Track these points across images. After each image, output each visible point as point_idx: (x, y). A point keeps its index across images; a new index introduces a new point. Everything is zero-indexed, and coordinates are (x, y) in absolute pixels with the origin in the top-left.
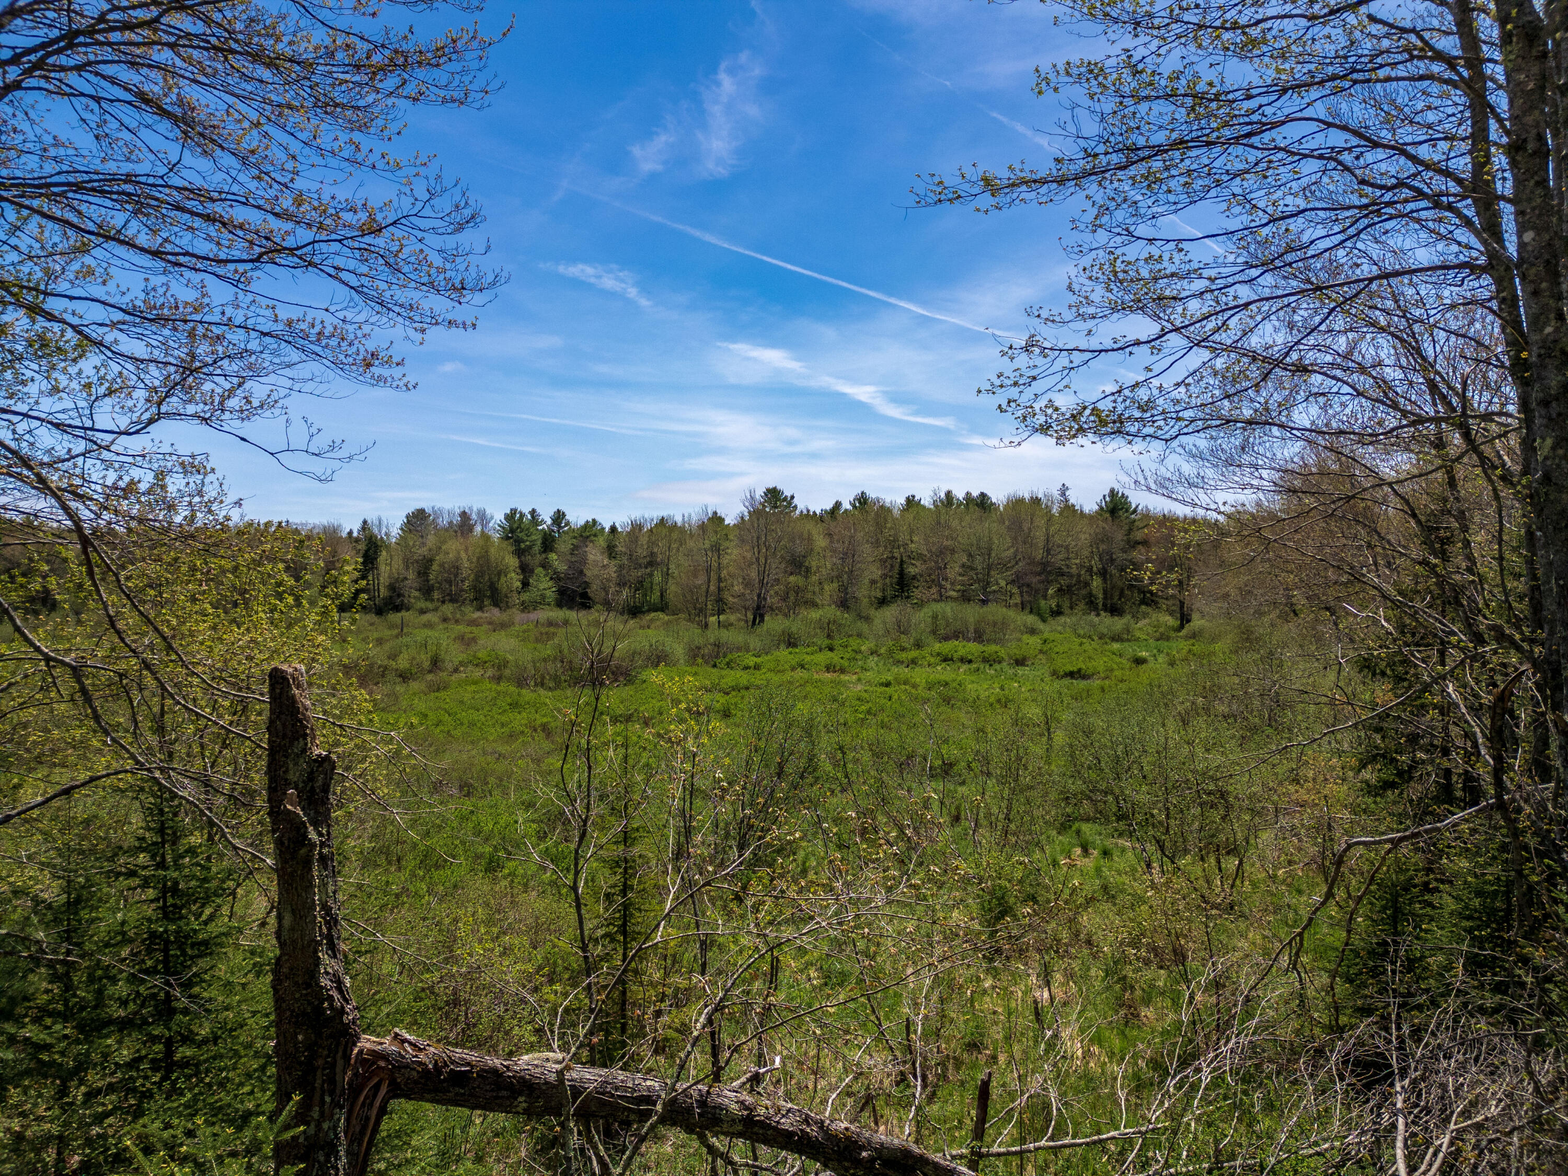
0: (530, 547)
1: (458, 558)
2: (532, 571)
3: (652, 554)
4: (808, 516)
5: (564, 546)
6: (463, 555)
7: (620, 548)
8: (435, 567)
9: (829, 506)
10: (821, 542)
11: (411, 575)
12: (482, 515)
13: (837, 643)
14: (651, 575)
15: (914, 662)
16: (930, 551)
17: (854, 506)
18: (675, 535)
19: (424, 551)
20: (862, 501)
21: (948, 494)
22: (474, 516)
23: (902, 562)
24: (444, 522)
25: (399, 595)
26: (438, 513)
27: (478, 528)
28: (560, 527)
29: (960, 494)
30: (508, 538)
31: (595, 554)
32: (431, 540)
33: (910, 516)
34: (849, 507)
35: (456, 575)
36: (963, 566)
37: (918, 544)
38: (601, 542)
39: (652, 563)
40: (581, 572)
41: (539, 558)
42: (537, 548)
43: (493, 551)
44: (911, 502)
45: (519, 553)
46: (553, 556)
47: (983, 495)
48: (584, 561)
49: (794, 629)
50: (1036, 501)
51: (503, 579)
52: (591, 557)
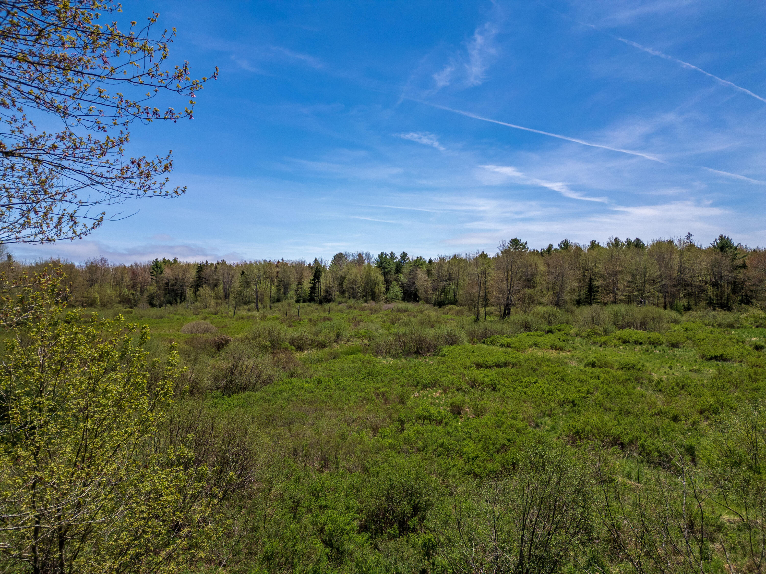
0: (390, 271)
1: (356, 277)
2: (391, 282)
3: (450, 274)
4: (535, 253)
5: (406, 270)
6: (358, 275)
7: (434, 271)
8: (346, 281)
9: (545, 247)
10: (542, 268)
11: (335, 285)
12: (368, 255)
13: (554, 327)
14: (449, 285)
15: (605, 343)
16: (608, 273)
17: (561, 247)
18: (461, 264)
19: (341, 273)
20: (566, 245)
21: (616, 239)
22: (364, 256)
23: (591, 279)
24: (350, 259)
25: (330, 295)
26: (347, 255)
27: (366, 262)
28: (404, 261)
29: (623, 239)
30: (380, 267)
31: (421, 275)
32: (345, 268)
33: (594, 253)
34: (557, 247)
35: (356, 285)
36: (629, 282)
37: (600, 268)
38: (424, 268)
39: (450, 279)
40: (414, 283)
41: (394, 276)
42: (393, 272)
43: (372, 273)
44: (594, 245)
45: (385, 274)
46: (401, 275)
47: (638, 240)
48: (415, 277)
49: (529, 320)
50: (670, 242)
51: (377, 287)
52: (419, 276)
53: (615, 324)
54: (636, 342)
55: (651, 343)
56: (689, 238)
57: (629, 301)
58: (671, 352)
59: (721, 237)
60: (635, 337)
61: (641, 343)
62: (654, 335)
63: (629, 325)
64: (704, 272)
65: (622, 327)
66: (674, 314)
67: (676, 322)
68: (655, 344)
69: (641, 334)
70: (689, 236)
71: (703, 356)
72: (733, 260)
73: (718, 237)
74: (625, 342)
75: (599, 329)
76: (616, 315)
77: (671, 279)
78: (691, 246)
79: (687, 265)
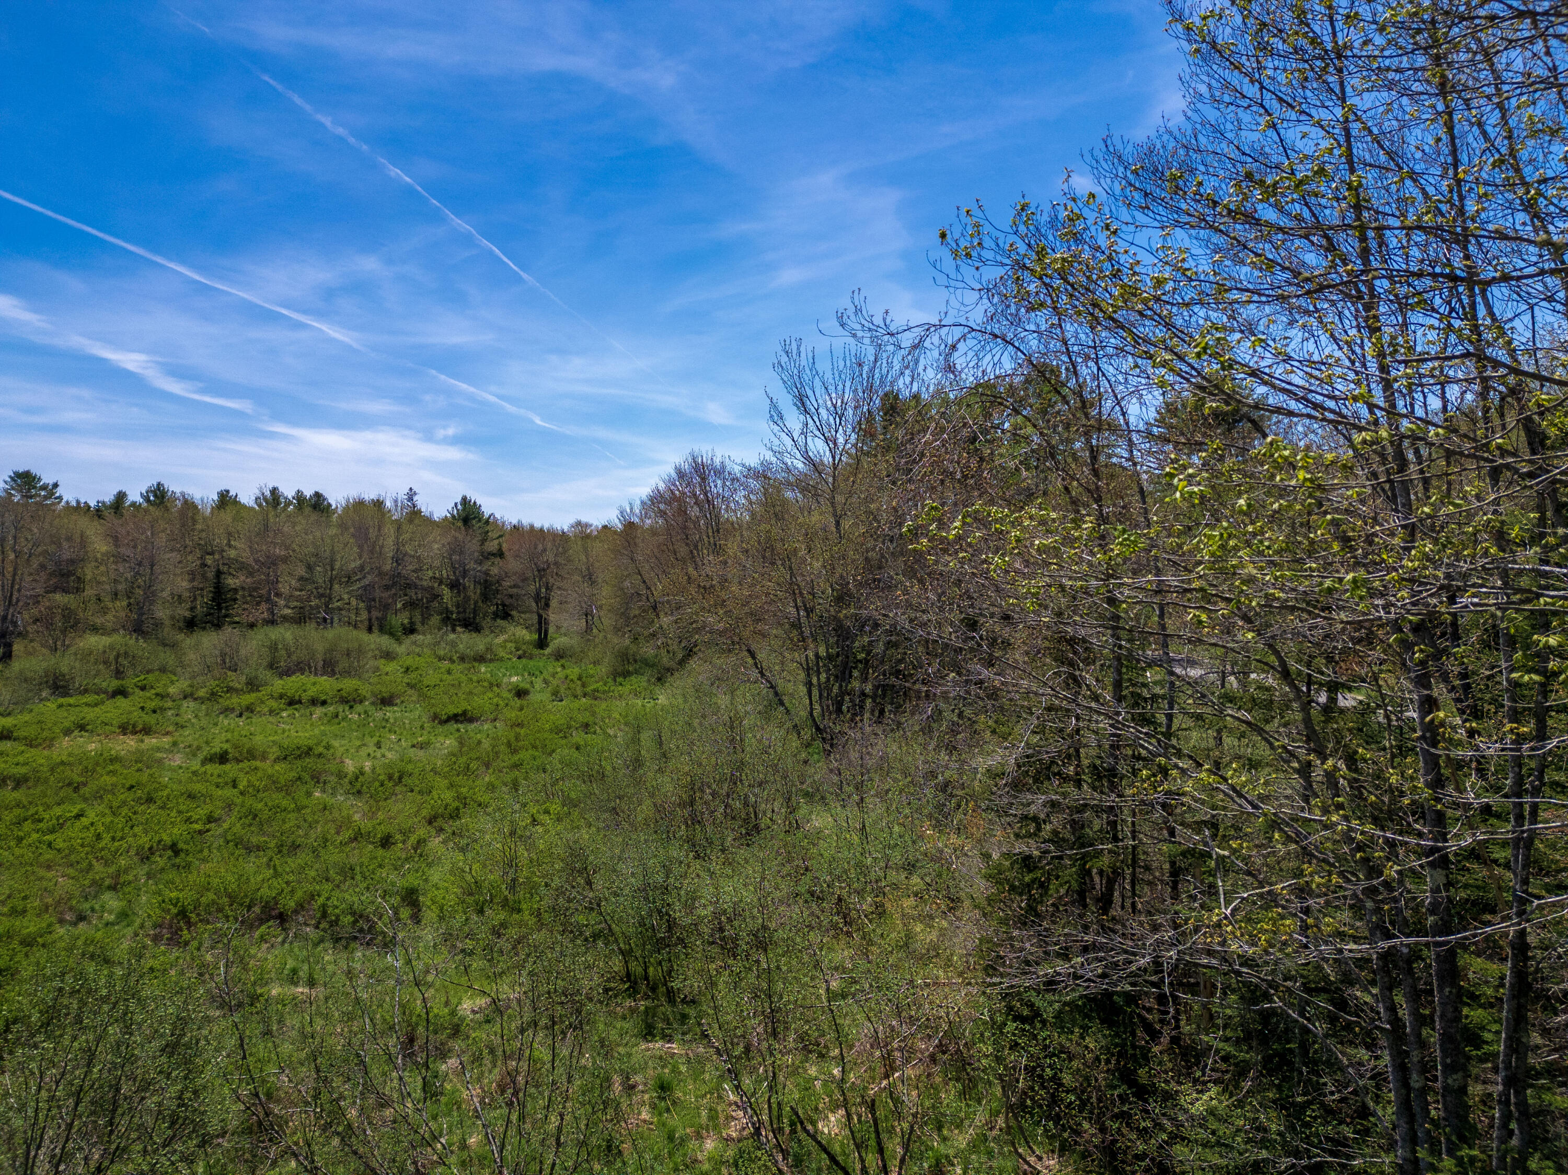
4: (81, 509)
9: (109, 498)
10: (100, 546)
13: (129, 682)
15: (250, 709)
16: (257, 561)
17: (147, 499)
20: (159, 495)
21: (274, 491)
23: (219, 573)
29: (288, 492)
33: (226, 517)
34: (139, 499)
36: (301, 579)
37: (239, 550)
44: (225, 500)
47: (317, 495)
49: (65, 669)
50: (378, 504)
53: (271, 666)
54: (314, 702)
55: (344, 701)
56: (410, 499)
57: (301, 618)
58: (379, 715)
59: (465, 500)
60: (312, 692)
61: (324, 703)
62: (348, 684)
63: (300, 667)
64: (437, 563)
65: (288, 673)
66: (385, 641)
67: (389, 656)
68: (350, 701)
69: (324, 684)
70: (411, 495)
71: (435, 717)
72: (483, 541)
73: (459, 500)
74: (291, 703)
75: (237, 680)
76: (274, 647)
77: (381, 574)
78: (414, 514)
79: (408, 549)
